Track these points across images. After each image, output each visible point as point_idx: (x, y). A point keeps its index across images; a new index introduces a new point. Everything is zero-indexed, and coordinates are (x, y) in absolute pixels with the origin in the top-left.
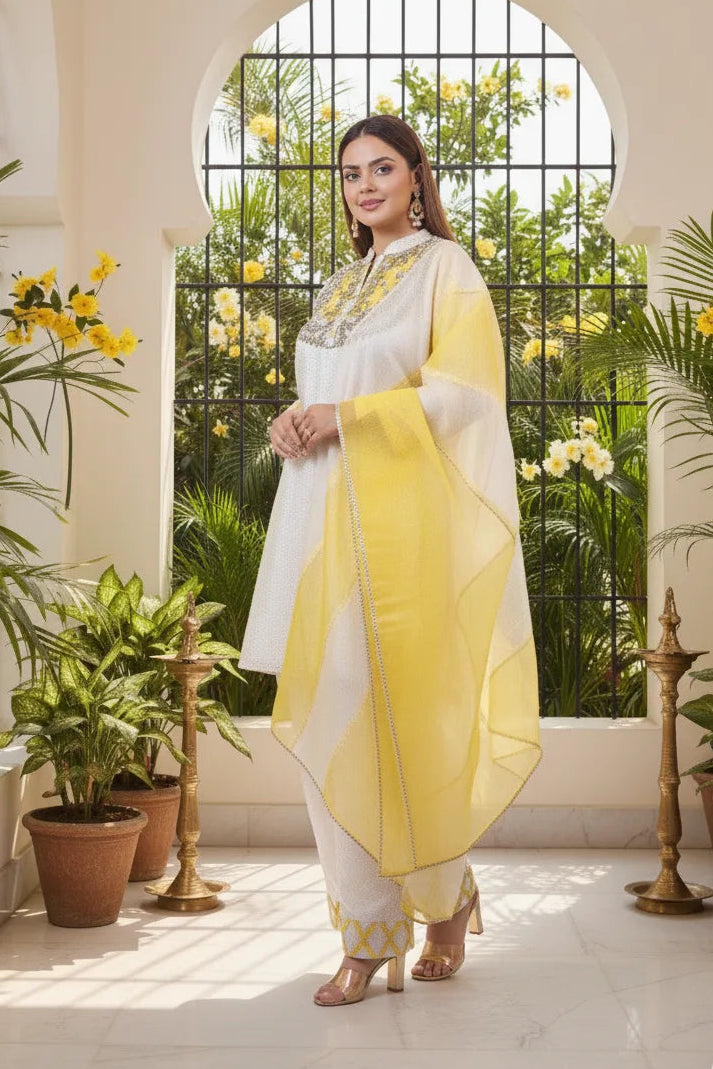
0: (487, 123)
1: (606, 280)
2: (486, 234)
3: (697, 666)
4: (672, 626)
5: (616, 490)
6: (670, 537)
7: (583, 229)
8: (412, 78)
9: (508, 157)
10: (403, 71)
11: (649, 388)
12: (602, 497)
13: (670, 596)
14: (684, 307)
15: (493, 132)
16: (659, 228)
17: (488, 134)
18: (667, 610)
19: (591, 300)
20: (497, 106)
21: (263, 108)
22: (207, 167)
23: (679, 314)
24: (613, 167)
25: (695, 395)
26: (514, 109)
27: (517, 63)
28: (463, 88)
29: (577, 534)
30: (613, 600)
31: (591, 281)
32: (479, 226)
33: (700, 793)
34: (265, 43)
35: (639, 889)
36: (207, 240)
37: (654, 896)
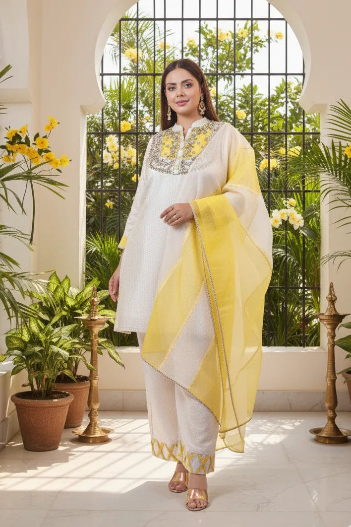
0: (242, 51)
1: (300, 130)
2: (242, 107)
3: (345, 321)
4: (332, 301)
5: (305, 234)
6: (332, 256)
7: (290, 104)
8: (204, 30)
9: (252, 68)
10: (200, 26)
11: (322, 183)
12: (298, 238)
13: (331, 286)
14: (338, 144)
15: (245, 56)
16: (326, 105)
17: (242, 57)
18: (330, 293)
19: (293, 140)
20: (246, 43)
21: (130, 44)
22: (102, 75)
23: (336, 148)
24: (303, 74)
25: (344, 187)
26: (255, 44)
27: (256, 22)
28: (230, 34)
29: (286, 255)
30: (303, 288)
31: (293, 131)
32: (238, 102)
33: (346, 383)
34: (131, 13)
35: (316, 431)
36: (103, 110)
37: (324, 435)
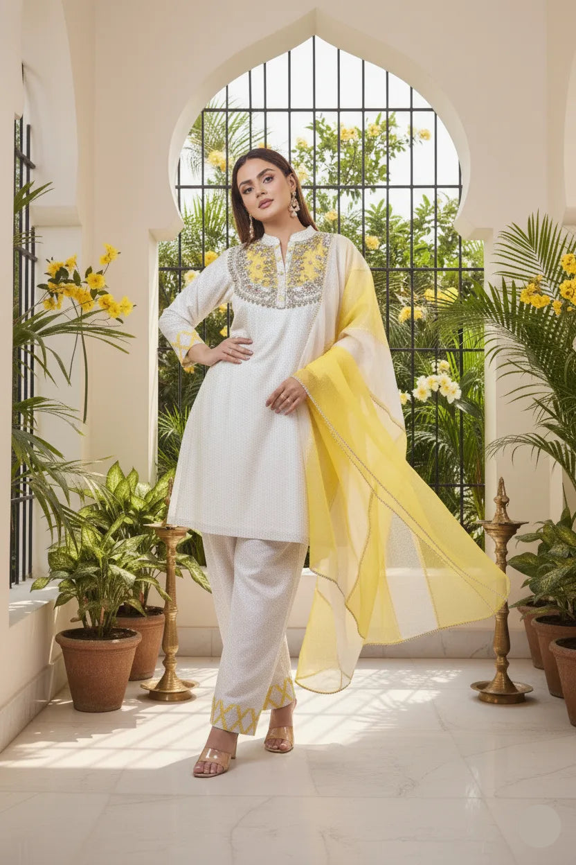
0: (373, 156)
1: (455, 265)
2: (372, 233)
3: (520, 532)
4: (503, 504)
5: (462, 409)
6: (501, 443)
7: (439, 230)
8: (320, 125)
9: (388, 180)
10: (314, 121)
11: (486, 339)
12: (453, 415)
13: (501, 483)
14: (511, 285)
15: (377, 163)
16: (491, 230)
17: (373, 164)
18: (500, 493)
19: (445, 279)
20: (380, 145)
21: (218, 146)
22: (179, 187)
23: (508, 290)
24: (460, 187)
25: (518, 345)
26: (392, 146)
27: (394, 114)
28: (356, 133)
29: (436, 441)
30: (462, 486)
31: (445, 266)
32: (367, 228)
33: (523, 620)
34: (218, 101)
35: (480, 686)
36: (180, 236)
37: (491, 691)
